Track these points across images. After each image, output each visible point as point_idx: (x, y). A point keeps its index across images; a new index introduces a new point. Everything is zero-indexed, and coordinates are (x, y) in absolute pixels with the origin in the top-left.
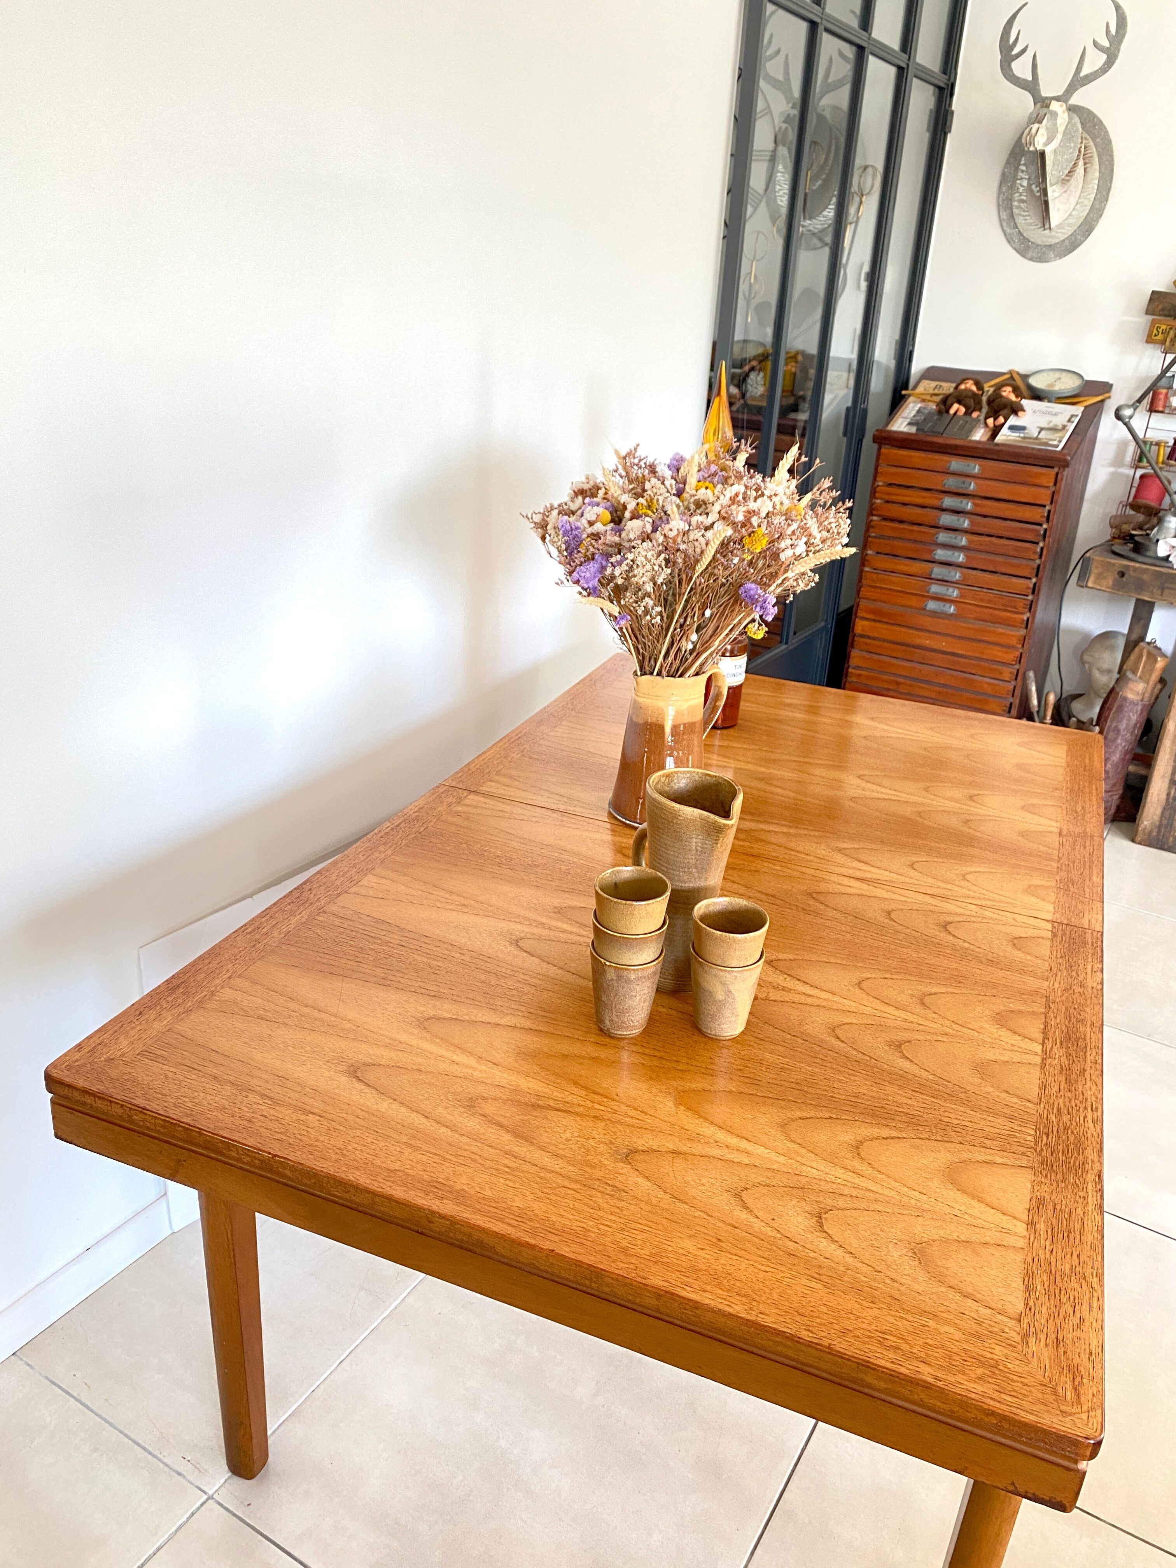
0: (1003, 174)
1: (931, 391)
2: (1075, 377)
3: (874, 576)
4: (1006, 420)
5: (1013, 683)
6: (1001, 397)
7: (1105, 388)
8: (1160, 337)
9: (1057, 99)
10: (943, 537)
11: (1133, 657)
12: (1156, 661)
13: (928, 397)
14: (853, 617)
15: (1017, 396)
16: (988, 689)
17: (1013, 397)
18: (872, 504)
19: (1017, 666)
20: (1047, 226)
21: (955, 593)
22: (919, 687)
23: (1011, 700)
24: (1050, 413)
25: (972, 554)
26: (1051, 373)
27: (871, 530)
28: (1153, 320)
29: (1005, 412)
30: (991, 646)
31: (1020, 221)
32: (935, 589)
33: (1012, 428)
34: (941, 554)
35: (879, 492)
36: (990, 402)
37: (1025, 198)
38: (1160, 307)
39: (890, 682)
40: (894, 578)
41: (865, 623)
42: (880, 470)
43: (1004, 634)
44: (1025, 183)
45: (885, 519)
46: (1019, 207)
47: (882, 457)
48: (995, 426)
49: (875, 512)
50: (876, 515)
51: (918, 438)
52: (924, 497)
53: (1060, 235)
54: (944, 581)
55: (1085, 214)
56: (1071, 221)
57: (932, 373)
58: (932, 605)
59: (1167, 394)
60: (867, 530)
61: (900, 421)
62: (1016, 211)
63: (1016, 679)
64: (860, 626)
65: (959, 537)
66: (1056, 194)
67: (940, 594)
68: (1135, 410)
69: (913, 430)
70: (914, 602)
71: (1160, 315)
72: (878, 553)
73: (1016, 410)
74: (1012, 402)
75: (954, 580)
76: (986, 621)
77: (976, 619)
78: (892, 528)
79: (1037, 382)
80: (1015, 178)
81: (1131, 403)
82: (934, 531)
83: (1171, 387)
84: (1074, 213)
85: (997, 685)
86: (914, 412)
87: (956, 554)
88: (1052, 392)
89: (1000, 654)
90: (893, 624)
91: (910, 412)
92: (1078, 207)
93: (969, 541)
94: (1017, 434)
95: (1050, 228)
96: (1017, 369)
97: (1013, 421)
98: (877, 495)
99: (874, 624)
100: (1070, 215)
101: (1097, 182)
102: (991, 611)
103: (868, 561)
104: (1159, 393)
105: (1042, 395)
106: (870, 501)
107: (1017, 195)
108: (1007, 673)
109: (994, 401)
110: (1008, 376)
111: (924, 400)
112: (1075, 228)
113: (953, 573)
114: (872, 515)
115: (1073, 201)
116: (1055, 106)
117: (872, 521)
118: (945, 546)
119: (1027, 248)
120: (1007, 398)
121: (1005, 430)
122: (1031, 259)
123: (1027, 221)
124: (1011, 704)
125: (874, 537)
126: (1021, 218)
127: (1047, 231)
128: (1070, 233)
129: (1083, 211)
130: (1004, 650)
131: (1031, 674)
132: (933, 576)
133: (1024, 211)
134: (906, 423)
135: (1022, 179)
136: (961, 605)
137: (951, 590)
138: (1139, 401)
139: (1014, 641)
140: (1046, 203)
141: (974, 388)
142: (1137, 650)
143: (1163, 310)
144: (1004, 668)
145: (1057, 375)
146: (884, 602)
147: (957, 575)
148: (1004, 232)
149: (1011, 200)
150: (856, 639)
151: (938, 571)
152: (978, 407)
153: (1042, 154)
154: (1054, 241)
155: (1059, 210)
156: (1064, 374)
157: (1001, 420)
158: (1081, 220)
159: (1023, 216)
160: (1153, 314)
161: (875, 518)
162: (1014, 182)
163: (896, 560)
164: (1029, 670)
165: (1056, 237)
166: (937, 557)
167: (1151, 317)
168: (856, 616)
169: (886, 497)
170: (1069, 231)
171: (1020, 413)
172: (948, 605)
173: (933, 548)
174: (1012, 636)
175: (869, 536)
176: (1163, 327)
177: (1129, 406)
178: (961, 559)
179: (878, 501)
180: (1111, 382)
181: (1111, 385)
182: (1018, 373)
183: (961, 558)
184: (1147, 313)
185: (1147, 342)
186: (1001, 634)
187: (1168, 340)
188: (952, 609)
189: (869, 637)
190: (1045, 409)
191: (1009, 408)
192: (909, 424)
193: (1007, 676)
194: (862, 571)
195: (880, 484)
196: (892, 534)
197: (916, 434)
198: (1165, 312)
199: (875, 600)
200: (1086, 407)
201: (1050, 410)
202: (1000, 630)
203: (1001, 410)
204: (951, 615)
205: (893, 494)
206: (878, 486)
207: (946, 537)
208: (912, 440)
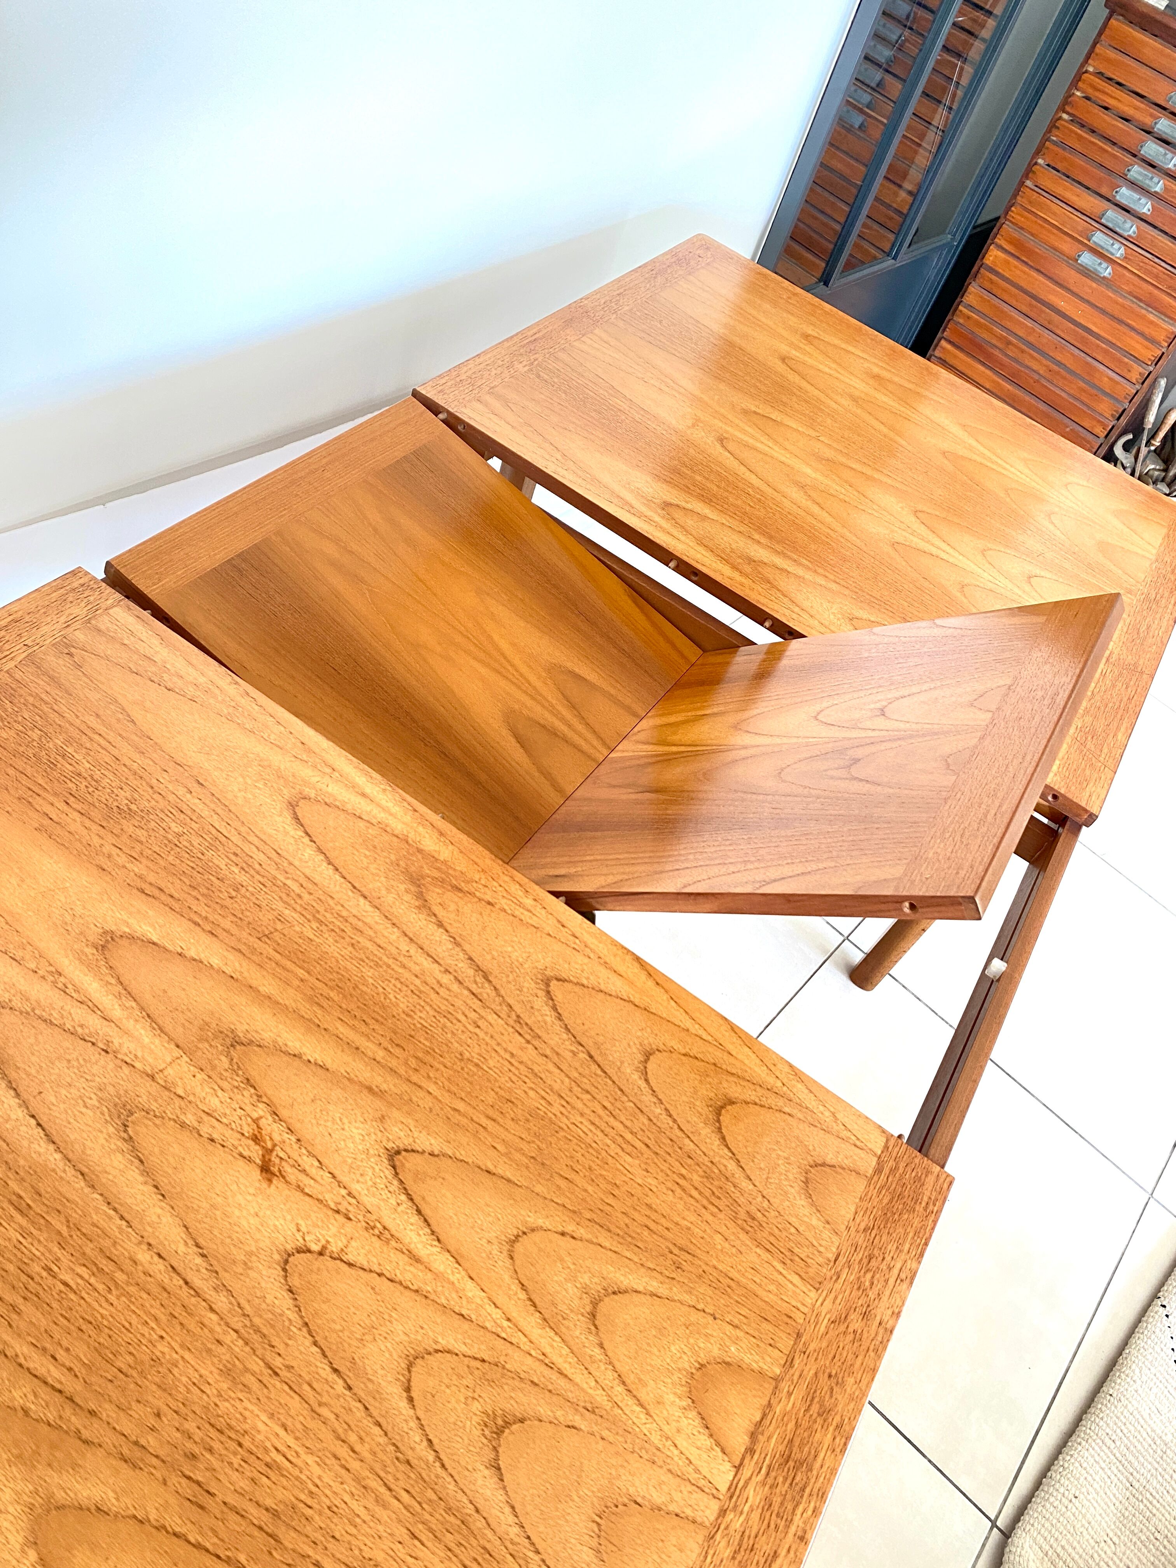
3: (1035, 196)
5: (1138, 387)
10: (1136, 172)
14: (989, 241)
16: (1105, 384)
18: (1069, 95)
19: (1151, 368)
21: (1118, 251)
22: (1030, 355)
23: (1126, 405)
25: (1162, 206)
27: (1055, 131)
30: (1133, 334)
32: (1099, 238)
34: (1125, 195)
35: (1085, 82)
39: (1000, 338)
40: (1056, 207)
41: (1000, 254)
42: (1099, 49)
43: (1152, 322)
45: (1077, 120)
47: (1107, 31)
49: (1068, 108)
50: (1068, 113)
51: (1166, 20)
52: (1136, 108)
54: (1112, 231)
58: (1087, 259)
60: (1049, 131)
63: (1143, 383)
64: (993, 256)
65: (1156, 180)
67: (1102, 248)
70: (1066, 246)
72: (1051, 164)
75: (1126, 234)
76: (1141, 300)
77: (1130, 293)
78: (1080, 138)
82: (1128, 158)
85: (1117, 383)
87: (1143, 201)
89: (1138, 346)
90: (1031, 267)
93: (1166, 189)
98: (1080, 84)
99: (1011, 259)
102: (1151, 288)
103: (1034, 173)
106: (1070, 89)
108: (1137, 372)
113: (1128, 225)
114: (1064, 111)
117: (1060, 118)
118: (1134, 185)
124: (1124, 410)
125: (1055, 143)
130: (1145, 342)
131: (1163, 382)
132: (1103, 221)
136: (1120, 269)
137: (1117, 246)
139: (1161, 337)
144: (1135, 366)
146: (1032, 235)
147: (1131, 228)
150: (982, 270)
151: (1112, 216)
161: (1065, 116)
163: (1067, 183)
164: (1162, 377)
166: (1118, 198)
168: (992, 241)
169: (1090, 92)
172: (1104, 265)
173: (1120, 181)
174: (1162, 328)
175: (1048, 140)
178: (1145, 210)
179: (1078, 94)
183: (1145, 207)
188: (1106, 271)
189: (997, 274)
193: (1134, 376)
194: (1022, 184)
195: (1091, 69)
196: (1077, 146)
197: (1163, 13)
199: (1022, 228)
202: (1151, 317)
204: (1104, 278)
205: (1099, 90)
206: (1086, 72)
207: (1140, 174)
208: (1156, 21)
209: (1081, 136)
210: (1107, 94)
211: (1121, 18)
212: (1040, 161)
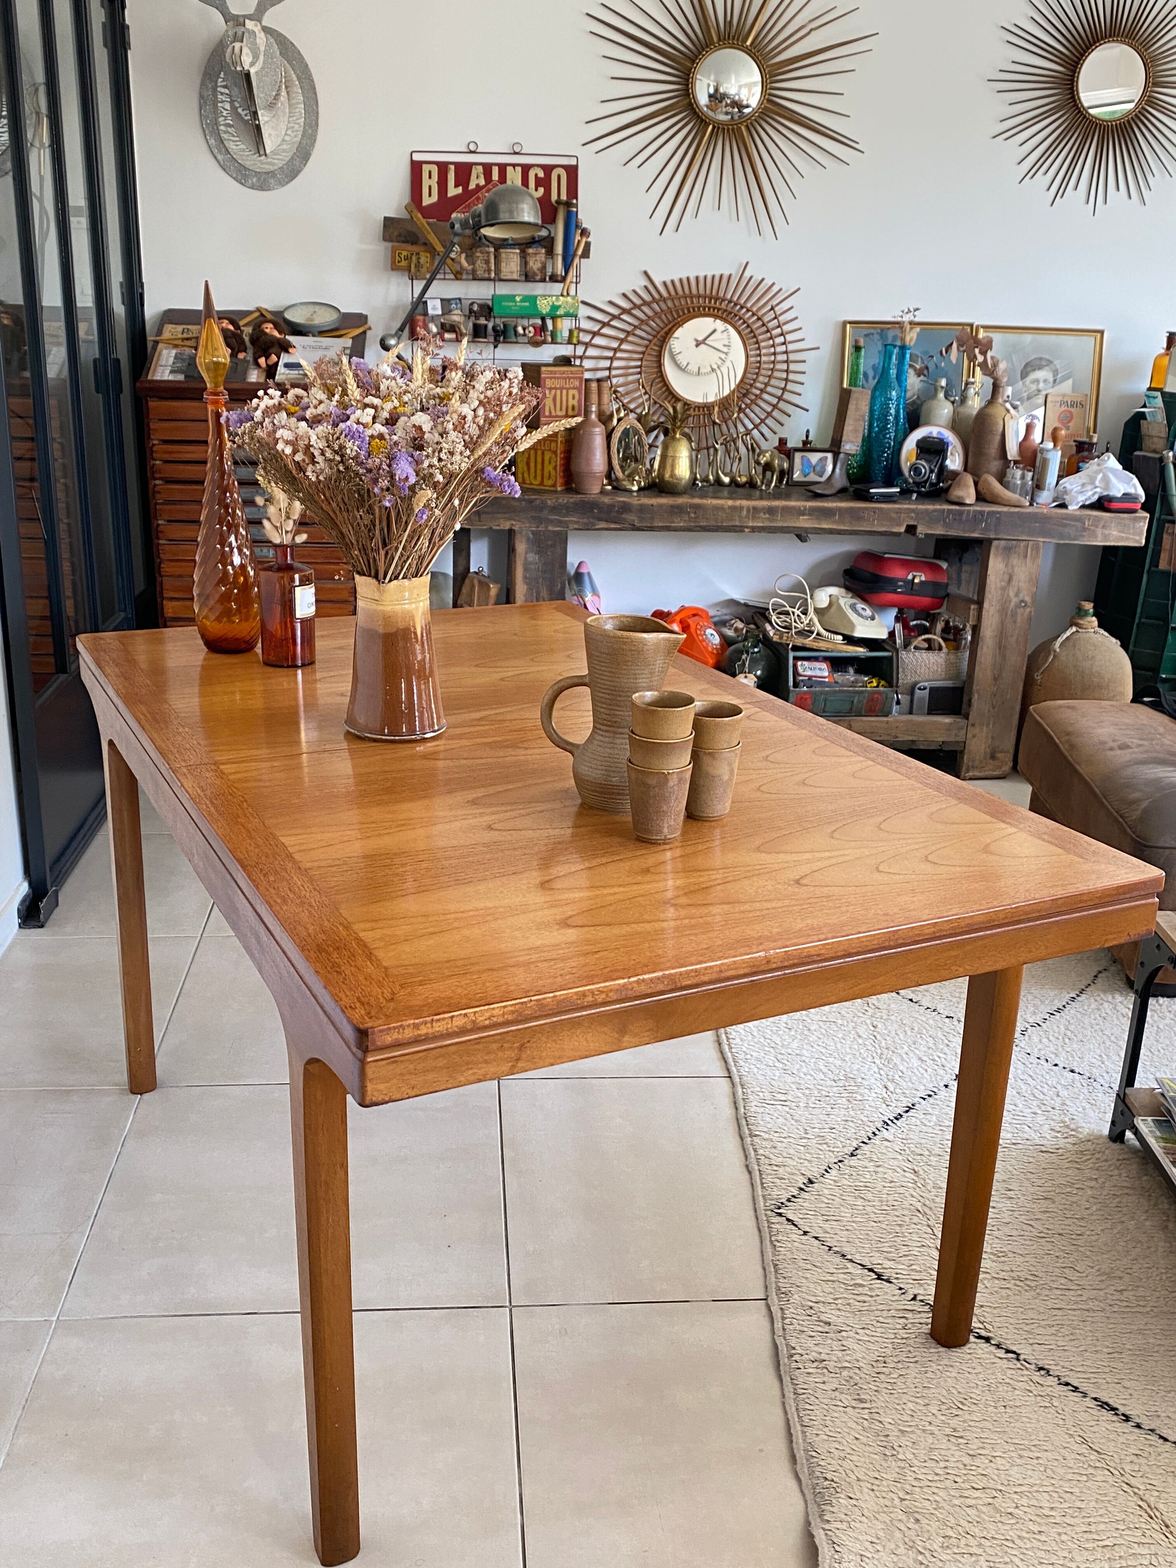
0: (201, 97)
1: (180, 336)
2: (331, 310)
3: (174, 547)
4: (279, 358)
6: (266, 334)
7: (360, 320)
8: (404, 263)
9: (250, 17)
11: (465, 590)
12: (489, 588)
13: (180, 342)
14: (159, 598)
15: (280, 333)
17: (276, 334)
20: (262, 152)
24: (320, 347)
26: (304, 307)
28: (393, 247)
29: (274, 349)
31: (231, 146)
33: (287, 365)
35: (156, 452)
36: (253, 341)
37: (231, 122)
38: (396, 233)
44: (228, 106)
45: (168, 481)
46: (226, 132)
47: (150, 412)
48: (267, 365)
49: (156, 476)
50: (160, 479)
51: (188, 386)
53: (276, 161)
55: (298, 139)
56: (285, 147)
57: (171, 316)
59: (424, 321)
61: (160, 369)
62: (225, 136)
66: (266, 119)
68: (399, 338)
69: (181, 377)
71: (398, 241)
72: (169, 521)
73: (286, 347)
74: (278, 340)
79: (295, 317)
80: (215, 103)
81: (393, 332)
83: (425, 314)
84: (287, 138)
86: (171, 360)
88: (314, 326)
91: (167, 360)
92: (289, 132)
94: (297, 372)
95: (266, 155)
96: (265, 306)
97: (285, 358)
98: (154, 455)
100: (283, 140)
101: (303, 106)
104: (418, 321)
105: (304, 330)
107: (221, 119)
109: (258, 339)
110: (257, 314)
111: (176, 346)
112: (291, 154)
114: (155, 479)
115: (283, 127)
116: (250, 24)
119: (246, 177)
120: (273, 336)
121: (281, 369)
122: (252, 188)
123: (238, 146)
126: (232, 143)
127: (263, 157)
128: (288, 159)
129: (295, 136)
130: (338, 605)
133: (233, 136)
134: (168, 371)
135: (222, 102)
137: (265, 550)
138: (401, 329)
140: (258, 128)
141: (231, 327)
142: (467, 581)
143: (399, 235)
145: (311, 309)
148: (216, 158)
149: (217, 124)
152: (242, 348)
153: (248, 75)
154: (272, 168)
155: (270, 135)
156: (317, 308)
157: (274, 358)
158: (296, 146)
159: (233, 141)
160: (391, 241)
161: (157, 482)
162: (215, 106)
165: (274, 164)
167: (390, 245)
168: (163, 598)
169: (167, 456)
170: (286, 157)
171: (290, 350)
174: (342, 589)
176: (405, 253)
177: (392, 336)
179: (158, 462)
180: (365, 313)
181: (366, 317)
182: (266, 310)
184: (385, 239)
185: (392, 269)
186: (330, 589)
187: (413, 266)
190: (313, 344)
191: (277, 344)
192: (172, 372)
195: (156, 442)
197: (183, 383)
198: (402, 239)
199: (180, 576)
200: (353, 338)
201: (320, 344)
203: (269, 348)
205: (172, 452)
206: (154, 445)
207: (246, 493)
208: (184, 389)
209: (181, 489)
210: (181, 452)
211: (155, 399)
212: (160, 522)
